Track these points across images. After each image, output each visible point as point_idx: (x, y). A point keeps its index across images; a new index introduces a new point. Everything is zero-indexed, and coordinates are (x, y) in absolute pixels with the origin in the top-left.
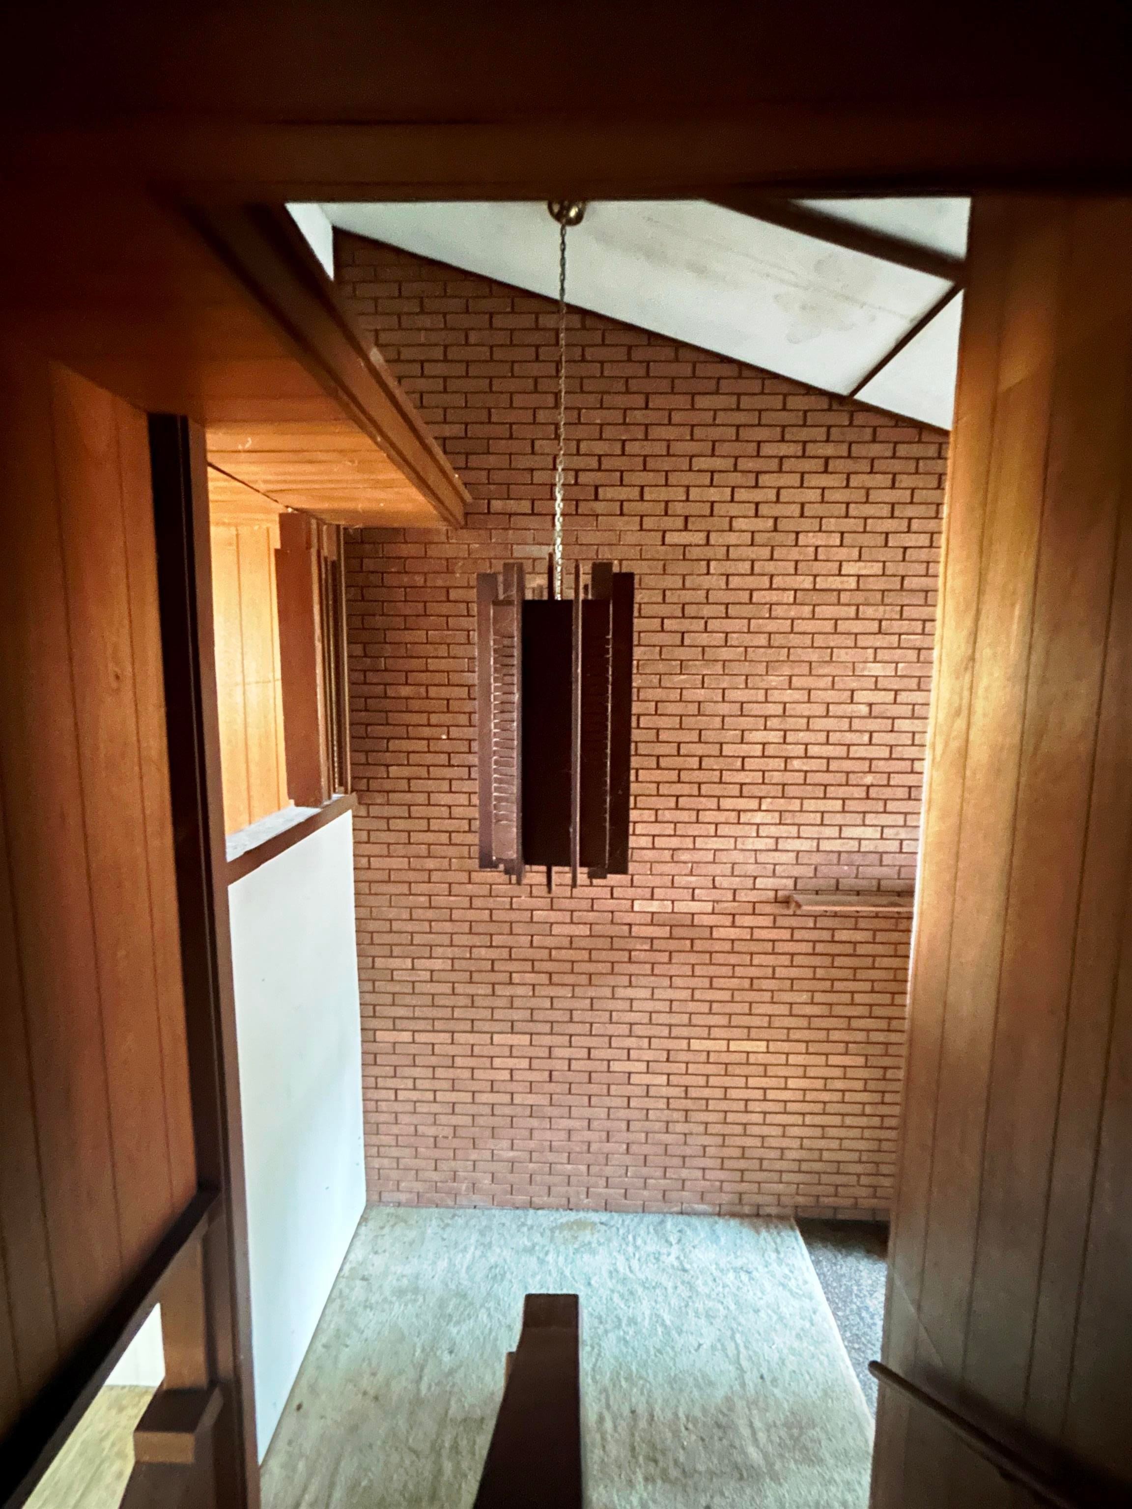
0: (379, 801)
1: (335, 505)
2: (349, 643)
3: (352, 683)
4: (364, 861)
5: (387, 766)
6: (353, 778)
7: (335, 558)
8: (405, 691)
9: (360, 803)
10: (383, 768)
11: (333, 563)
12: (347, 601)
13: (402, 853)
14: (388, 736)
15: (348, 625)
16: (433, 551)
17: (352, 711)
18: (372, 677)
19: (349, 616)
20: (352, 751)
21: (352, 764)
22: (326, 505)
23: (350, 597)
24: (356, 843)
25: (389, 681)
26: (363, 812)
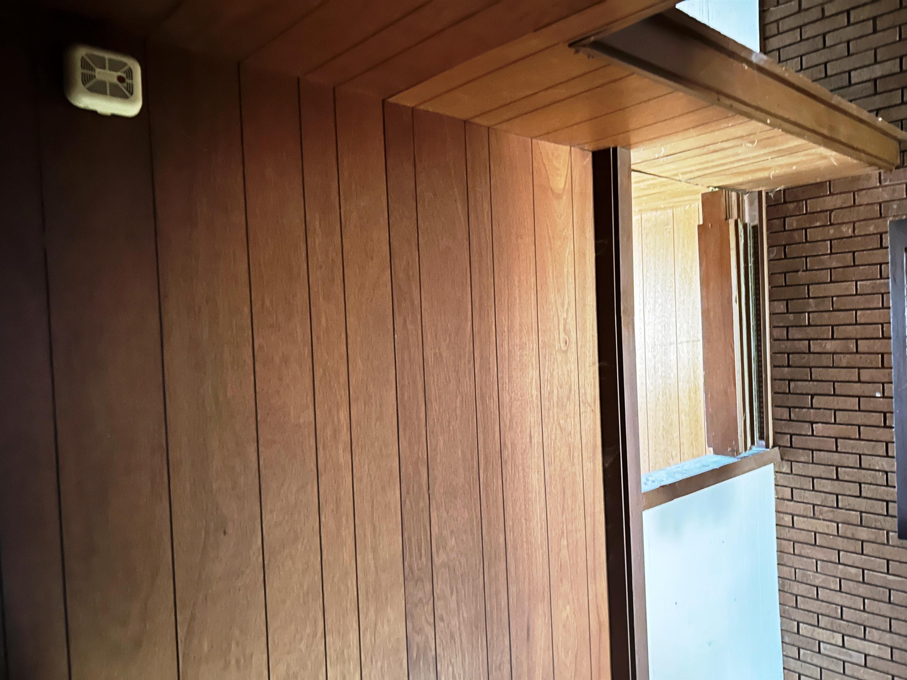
0: (802, 459)
1: (750, 177)
2: (770, 301)
3: (774, 339)
4: (788, 519)
5: (812, 423)
6: (775, 433)
7: (756, 222)
8: (830, 346)
9: (782, 459)
10: (807, 425)
11: (754, 228)
12: (769, 261)
13: (830, 516)
14: (812, 392)
15: (770, 283)
16: (862, 198)
17: (774, 366)
18: (794, 333)
19: (771, 275)
20: (774, 406)
21: (774, 419)
22: (740, 179)
23: (772, 256)
24: (780, 499)
25: (813, 336)
26: (786, 468)
